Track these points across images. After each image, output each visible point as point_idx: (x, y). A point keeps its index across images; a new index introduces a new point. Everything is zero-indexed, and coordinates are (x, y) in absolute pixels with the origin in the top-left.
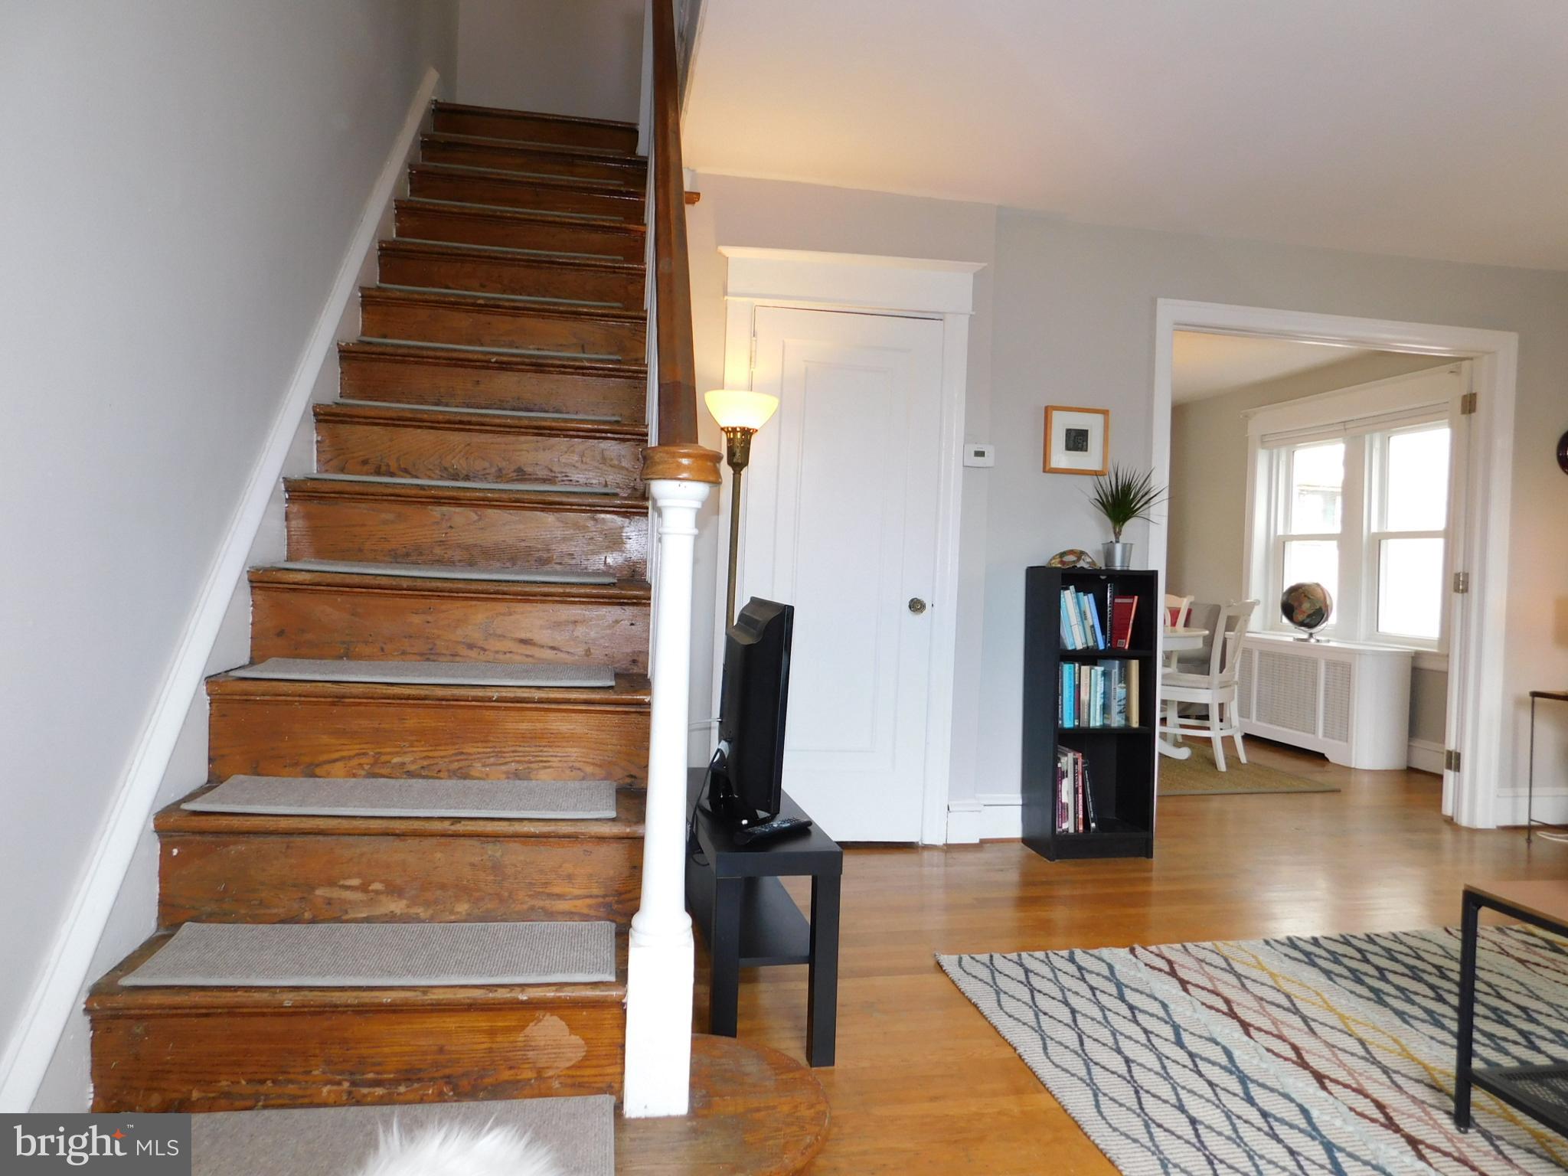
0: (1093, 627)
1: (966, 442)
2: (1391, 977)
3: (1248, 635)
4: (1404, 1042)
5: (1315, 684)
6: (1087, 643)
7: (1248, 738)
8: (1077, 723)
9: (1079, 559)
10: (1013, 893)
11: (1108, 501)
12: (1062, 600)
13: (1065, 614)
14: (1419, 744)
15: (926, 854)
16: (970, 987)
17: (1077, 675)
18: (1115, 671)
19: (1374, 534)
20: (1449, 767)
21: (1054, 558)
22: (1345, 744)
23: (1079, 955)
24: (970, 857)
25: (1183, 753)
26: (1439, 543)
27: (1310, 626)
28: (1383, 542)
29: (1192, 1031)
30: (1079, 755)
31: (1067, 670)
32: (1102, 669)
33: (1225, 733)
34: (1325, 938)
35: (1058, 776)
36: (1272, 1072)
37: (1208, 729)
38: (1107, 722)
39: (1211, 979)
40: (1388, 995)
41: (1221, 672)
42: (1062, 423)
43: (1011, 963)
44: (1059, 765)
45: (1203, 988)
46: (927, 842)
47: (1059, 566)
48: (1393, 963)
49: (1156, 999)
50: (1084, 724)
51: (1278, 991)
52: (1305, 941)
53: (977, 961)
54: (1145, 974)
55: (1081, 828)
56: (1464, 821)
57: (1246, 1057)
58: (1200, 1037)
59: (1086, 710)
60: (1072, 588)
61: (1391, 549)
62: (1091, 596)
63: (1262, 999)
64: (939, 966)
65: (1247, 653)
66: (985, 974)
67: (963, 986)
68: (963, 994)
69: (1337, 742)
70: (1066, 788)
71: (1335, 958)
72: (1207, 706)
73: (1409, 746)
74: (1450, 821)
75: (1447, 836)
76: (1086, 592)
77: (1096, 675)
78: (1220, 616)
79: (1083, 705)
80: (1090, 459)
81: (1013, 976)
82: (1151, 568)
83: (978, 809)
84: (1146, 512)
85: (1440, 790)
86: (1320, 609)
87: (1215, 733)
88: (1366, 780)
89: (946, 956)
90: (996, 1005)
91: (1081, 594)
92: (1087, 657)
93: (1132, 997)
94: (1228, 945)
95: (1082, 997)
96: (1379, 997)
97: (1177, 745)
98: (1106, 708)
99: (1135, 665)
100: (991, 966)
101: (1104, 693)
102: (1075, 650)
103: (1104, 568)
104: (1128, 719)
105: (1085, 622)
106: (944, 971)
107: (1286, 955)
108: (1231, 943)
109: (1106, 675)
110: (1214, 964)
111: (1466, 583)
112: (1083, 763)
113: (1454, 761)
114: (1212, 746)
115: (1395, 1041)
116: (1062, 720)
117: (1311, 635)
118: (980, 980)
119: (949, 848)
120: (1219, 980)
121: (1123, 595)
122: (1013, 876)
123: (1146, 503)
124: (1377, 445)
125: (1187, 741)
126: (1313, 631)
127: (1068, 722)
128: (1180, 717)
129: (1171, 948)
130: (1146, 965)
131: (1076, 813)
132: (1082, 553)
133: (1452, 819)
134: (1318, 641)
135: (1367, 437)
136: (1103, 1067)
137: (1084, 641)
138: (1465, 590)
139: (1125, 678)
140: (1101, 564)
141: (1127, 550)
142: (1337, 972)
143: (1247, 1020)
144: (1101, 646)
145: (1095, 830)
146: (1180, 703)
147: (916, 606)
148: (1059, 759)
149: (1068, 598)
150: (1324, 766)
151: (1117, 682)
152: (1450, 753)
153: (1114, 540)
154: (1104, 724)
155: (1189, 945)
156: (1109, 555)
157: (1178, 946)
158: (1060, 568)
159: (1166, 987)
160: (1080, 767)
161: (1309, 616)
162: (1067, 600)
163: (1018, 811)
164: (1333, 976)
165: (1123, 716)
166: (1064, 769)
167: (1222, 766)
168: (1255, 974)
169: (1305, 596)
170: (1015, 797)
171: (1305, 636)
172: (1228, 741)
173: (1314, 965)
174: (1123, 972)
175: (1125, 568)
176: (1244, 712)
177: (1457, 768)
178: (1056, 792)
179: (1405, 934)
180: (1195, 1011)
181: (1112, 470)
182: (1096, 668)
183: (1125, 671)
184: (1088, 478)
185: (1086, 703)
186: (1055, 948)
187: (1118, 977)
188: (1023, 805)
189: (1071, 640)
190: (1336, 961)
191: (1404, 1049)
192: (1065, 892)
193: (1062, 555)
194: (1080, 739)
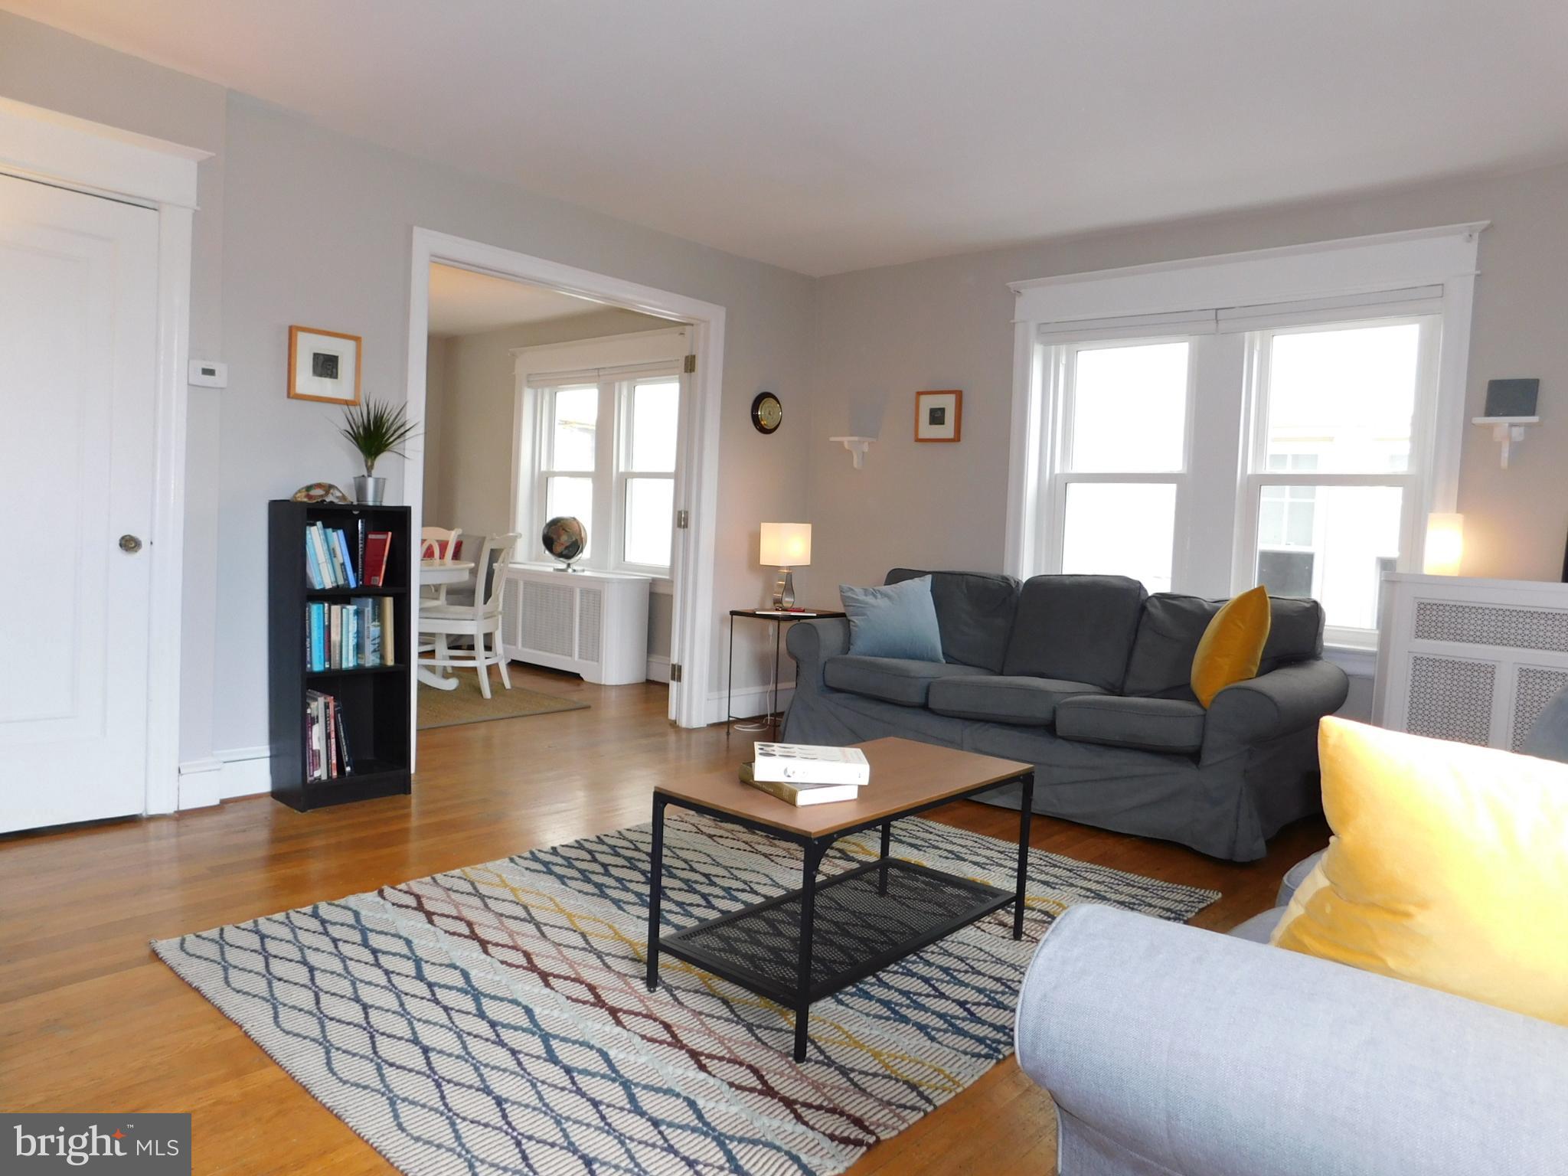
0: (343, 565)
1: (191, 358)
2: (613, 871)
3: (511, 566)
4: (617, 926)
5: (572, 609)
6: (336, 581)
7: (515, 665)
8: (327, 666)
9: (327, 493)
10: (261, 852)
11: (359, 433)
12: (308, 537)
13: (312, 550)
14: (655, 659)
15: (152, 827)
16: (193, 971)
17: (326, 616)
18: (369, 611)
19: (622, 473)
20: (673, 678)
21: (299, 491)
22: (596, 663)
23: (324, 909)
24: (208, 821)
25: (451, 684)
26: (671, 482)
27: (568, 557)
28: (629, 481)
29: (433, 961)
30: (330, 699)
31: (316, 611)
32: (355, 607)
33: (489, 662)
34: (563, 846)
35: (307, 722)
36: (504, 982)
37: (473, 658)
38: (361, 662)
39: (456, 906)
40: (609, 887)
41: (485, 603)
42: (308, 346)
43: (246, 932)
44: (309, 711)
45: (448, 916)
46: (152, 812)
47: (305, 500)
48: (616, 858)
49: (400, 937)
50: (335, 666)
51: (518, 904)
52: (546, 853)
53: (204, 939)
54: (392, 913)
55: (335, 774)
56: (683, 723)
57: (482, 974)
58: (441, 965)
59: (338, 651)
60: (319, 524)
61: (636, 486)
62: (341, 532)
63: (501, 915)
64: (155, 956)
65: (511, 584)
66: (212, 951)
67: (182, 971)
68: (183, 979)
69: (589, 662)
70: (317, 734)
71: (569, 863)
72: (472, 636)
73: (648, 661)
74: (674, 724)
75: (672, 738)
76: (335, 528)
77: (348, 614)
78: (484, 549)
79: (335, 646)
80: (339, 388)
81: (245, 946)
82: (405, 505)
83: (218, 767)
84: (401, 445)
85: (666, 698)
86: (576, 540)
87: (480, 662)
88: (613, 694)
89: (164, 941)
90: (223, 983)
91: (329, 531)
92: (338, 596)
93: (376, 941)
94: (476, 869)
95: (323, 952)
96: (601, 891)
97: (446, 675)
98: (359, 648)
99: (389, 602)
100: (221, 943)
101: (358, 632)
102: (323, 590)
103: (355, 503)
104: (382, 657)
105: (334, 559)
106: (161, 959)
107: (527, 869)
108: (479, 866)
109: (359, 613)
110: (461, 890)
111: (686, 520)
112: (335, 707)
113: (676, 673)
114: (477, 675)
115: (611, 927)
116: (311, 663)
117: (569, 565)
118: (206, 959)
119: (181, 815)
120: (463, 905)
121: (376, 531)
122: (262, 835)
123: (399, 437)
124: (625, 392)
125: (458, 672)
126: (571, 561)
127: (317, 664)
128: (449, 648)
129: (422, 883)
130: (393, 904)
131: (329, 758)
132: (331, 487)
133: (675, 722)
134: (574, 571)
135: (617, 385)
136: (339, 1021)
137: (333, 579)
138: (686, 526)
139: (379, 616)
140: (352, 498)
141: (380, 485)
142: (569, 876)
143: (486, 939)
144: (353, 585)
145: (350, 773)
146: (448, 636)
147: (129, 544)
148: (309, 704)
149: (315, 534)
150: (579, 685)
151: (370, 621)
152: (674, 666)
153: (366, 474)
154: (358, 664)
155: (439, 877)
156: (361, 489)
157: (428, 879)
158: (304, 503)
159: (412, 923)
160: (331, 711)
161: (567, 548)
162: (314, 538)
163: (266, 763)
164: (566, 880)
165: (378, 654)
166: (314, 714)
167: (487, 693)
168: (498, 892)
169: (564, 529)
170: (261, 749)
171: (563, 566)
172: (492, 670)
173: (550, 872)
174: (368, 918)
175: (378, 504)
176: (509, 639)
177: (679, 679)
178: (305, 739)
179: (628, 830)
180: (438, 941)
181: (364, 401)
182: (349, 607)
183: (379, 608)
184: (338, 407)
185: (338, 644)
186: (296, 906)
187: (364, 923)
188: (271, 757)
189: (319, 579)
190: (571, 866)
191: (616, 933)
192: (318, 842)
193: (309, 488)
194: (331, 682)
